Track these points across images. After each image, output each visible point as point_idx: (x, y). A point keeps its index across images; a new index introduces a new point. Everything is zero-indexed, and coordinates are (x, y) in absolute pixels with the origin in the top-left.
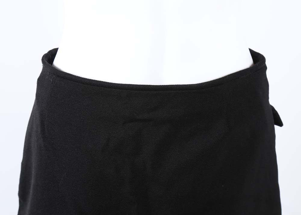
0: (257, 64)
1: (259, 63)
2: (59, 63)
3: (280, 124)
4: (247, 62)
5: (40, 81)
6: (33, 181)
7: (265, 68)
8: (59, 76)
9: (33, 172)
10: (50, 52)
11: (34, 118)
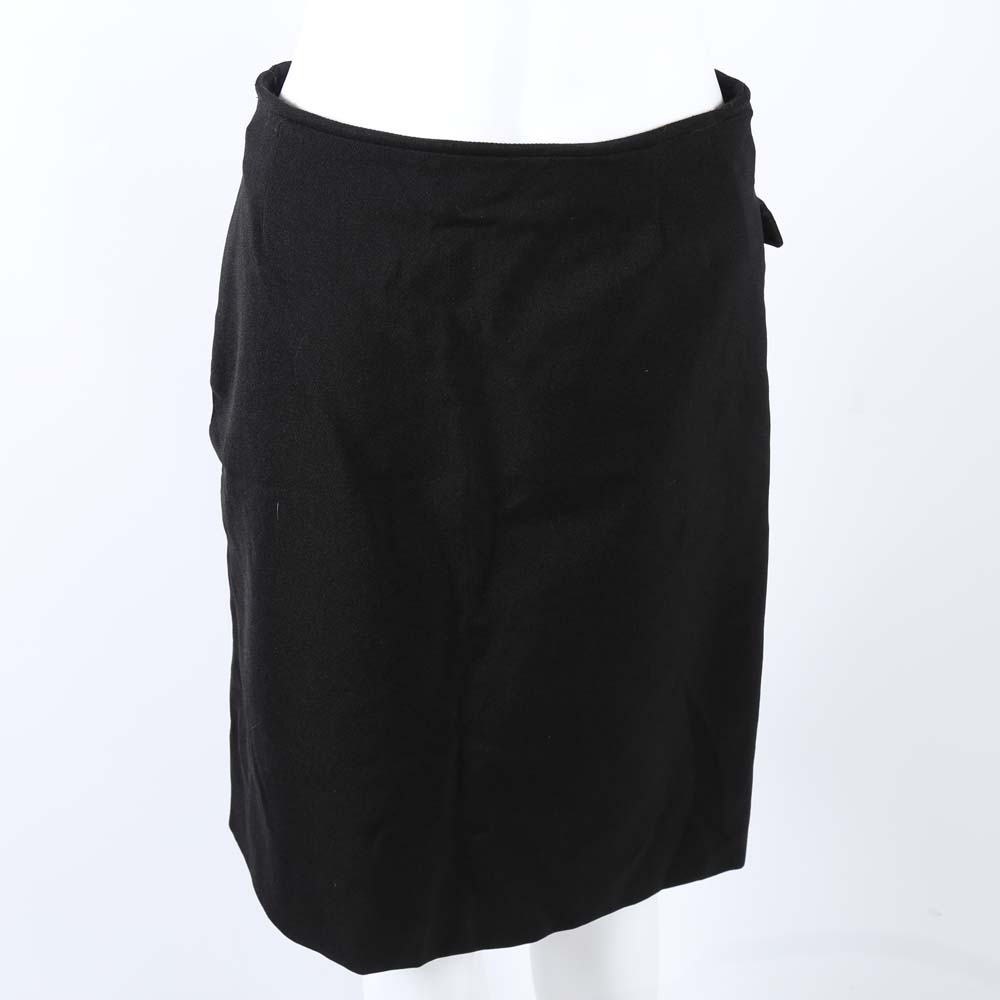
0: (731, 103)
1: (735, 99)
2: (293, 92)
3: (776, 241)
4: (709, 99)
5: (253, 132)
6: (239, 353)
7: (749, 113)
8: (290, 120)
9: (240, 333)
10: (275, 68)
11: (241, 216)
